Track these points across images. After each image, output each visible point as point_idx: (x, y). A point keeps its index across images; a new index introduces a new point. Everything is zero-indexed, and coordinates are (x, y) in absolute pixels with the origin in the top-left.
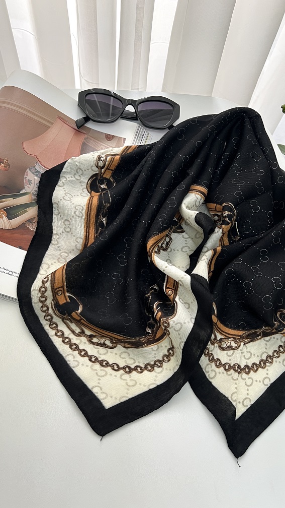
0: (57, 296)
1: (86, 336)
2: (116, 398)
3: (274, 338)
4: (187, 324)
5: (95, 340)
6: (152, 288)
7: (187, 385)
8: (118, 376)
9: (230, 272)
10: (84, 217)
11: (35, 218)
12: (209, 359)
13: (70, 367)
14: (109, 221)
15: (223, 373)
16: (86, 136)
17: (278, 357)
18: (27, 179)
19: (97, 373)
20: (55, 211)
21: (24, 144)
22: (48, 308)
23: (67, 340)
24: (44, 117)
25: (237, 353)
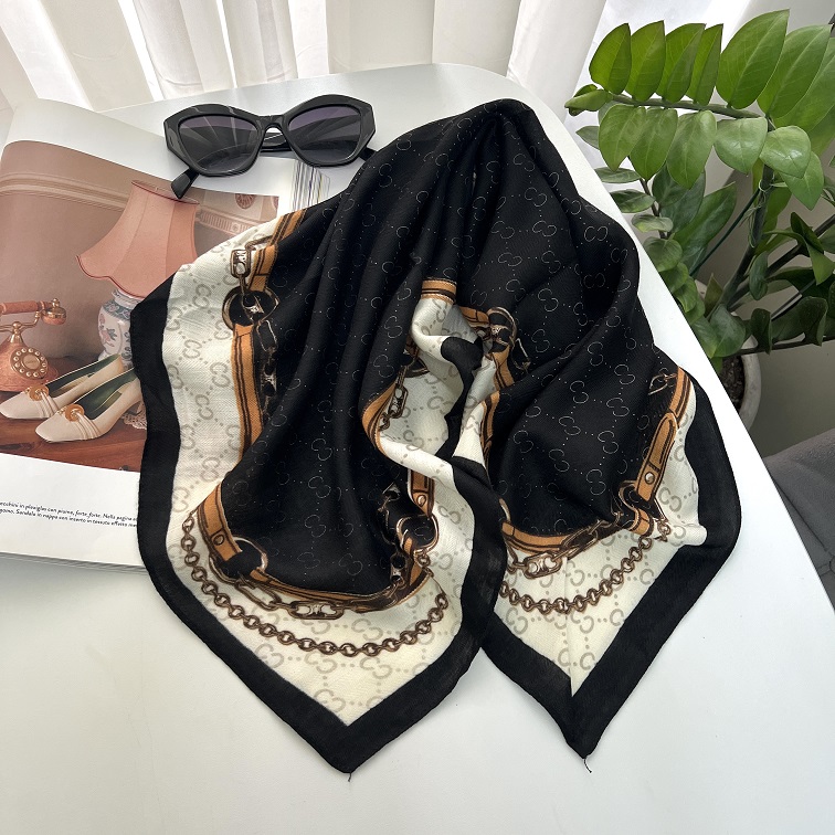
0: (216, 547)
1: (284, 606)
2: (360, 705)
3: (620, 537)
4: (460, 554)
5: (303, 610)
6: (388, 493)
7: (481, 656)
8: (357, 664)
9: (522, 438)
11: (138, 403)
12: (511, 601)
13: (267, 667)
14: (284, 381)
15: (539, 619)
16: (199, 208)
17: (632, 569)
18: (105, 329)
19: (318, 668)
20: (174, 382)
21: (84, 260)
22: (205, 572)
23: (252, 621)
24: (106, 191)
25: (559, 577)
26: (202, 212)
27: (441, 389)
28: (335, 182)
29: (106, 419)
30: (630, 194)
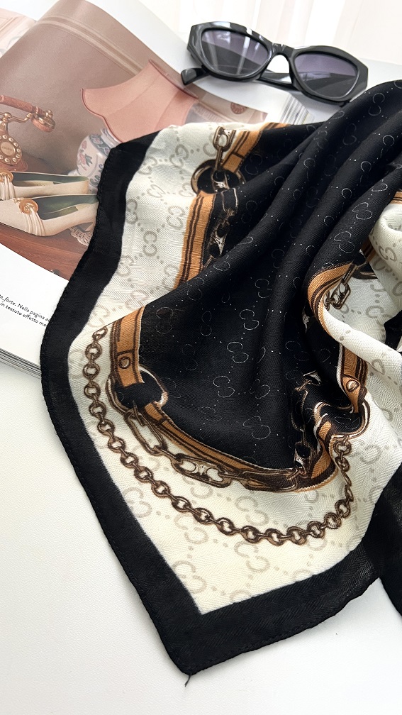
0: (120, 369)
1: (169, 455)
2: (224, 594)
5: (187, 466)
6: (308, 377)
8: (232, 545)
10: (184, 229)
11: (89, 224)
13: (131, 514)
16: (196, 102)
18: (84, 154)
19: (186, 535)
20: (129, 216)
21: (88, 94)
22: (99, 390)
23: (130, 459)
26: (198, 105)
27: (385, 297)
29: (56, 224)
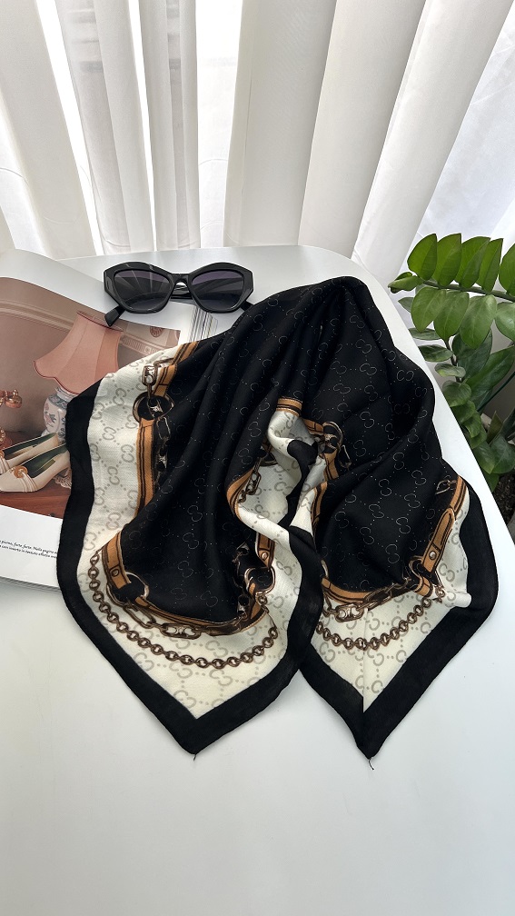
0: (113, 578)
1: (158, 626)
2: (208, 704)
3: (408, 596)
4: (290, 597)
5: (171, 630)
6: (240, 550)
7: (299, 675)
8: (207, 674)
9: (341, 516)
10: (136, 461)
11: (67, 469)
12: (324, 637)
13: (142, 670)
14: (173, 461)
15: (344, 652)
16: (122, 334)
17: (415, 621)
18: (48, 414)
19: (178, 674)
20: (94, 456)
21: (38, 364)
22: (102, 595)
23: (133, 635)
24: (59, 317)
25: (360, 623)
26: (125, 337)
27: (285, 476)
28: (222, 324)
29: (43, 478)
30: (435, 348)
